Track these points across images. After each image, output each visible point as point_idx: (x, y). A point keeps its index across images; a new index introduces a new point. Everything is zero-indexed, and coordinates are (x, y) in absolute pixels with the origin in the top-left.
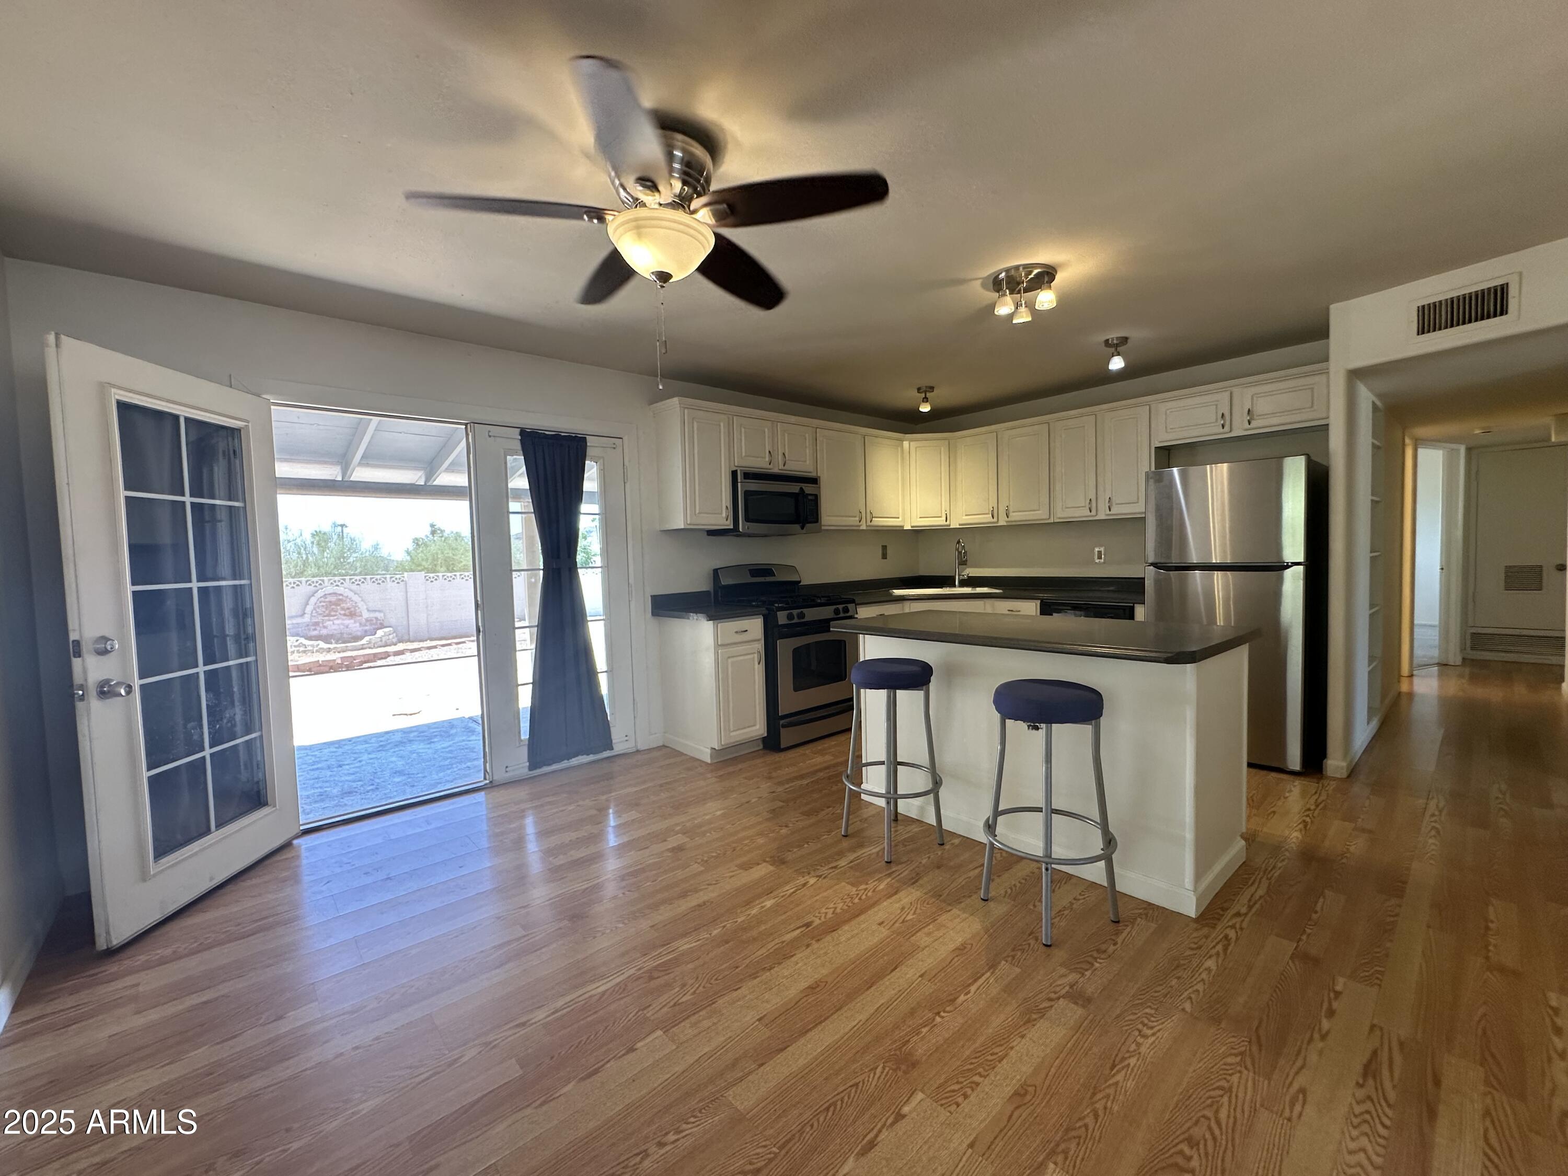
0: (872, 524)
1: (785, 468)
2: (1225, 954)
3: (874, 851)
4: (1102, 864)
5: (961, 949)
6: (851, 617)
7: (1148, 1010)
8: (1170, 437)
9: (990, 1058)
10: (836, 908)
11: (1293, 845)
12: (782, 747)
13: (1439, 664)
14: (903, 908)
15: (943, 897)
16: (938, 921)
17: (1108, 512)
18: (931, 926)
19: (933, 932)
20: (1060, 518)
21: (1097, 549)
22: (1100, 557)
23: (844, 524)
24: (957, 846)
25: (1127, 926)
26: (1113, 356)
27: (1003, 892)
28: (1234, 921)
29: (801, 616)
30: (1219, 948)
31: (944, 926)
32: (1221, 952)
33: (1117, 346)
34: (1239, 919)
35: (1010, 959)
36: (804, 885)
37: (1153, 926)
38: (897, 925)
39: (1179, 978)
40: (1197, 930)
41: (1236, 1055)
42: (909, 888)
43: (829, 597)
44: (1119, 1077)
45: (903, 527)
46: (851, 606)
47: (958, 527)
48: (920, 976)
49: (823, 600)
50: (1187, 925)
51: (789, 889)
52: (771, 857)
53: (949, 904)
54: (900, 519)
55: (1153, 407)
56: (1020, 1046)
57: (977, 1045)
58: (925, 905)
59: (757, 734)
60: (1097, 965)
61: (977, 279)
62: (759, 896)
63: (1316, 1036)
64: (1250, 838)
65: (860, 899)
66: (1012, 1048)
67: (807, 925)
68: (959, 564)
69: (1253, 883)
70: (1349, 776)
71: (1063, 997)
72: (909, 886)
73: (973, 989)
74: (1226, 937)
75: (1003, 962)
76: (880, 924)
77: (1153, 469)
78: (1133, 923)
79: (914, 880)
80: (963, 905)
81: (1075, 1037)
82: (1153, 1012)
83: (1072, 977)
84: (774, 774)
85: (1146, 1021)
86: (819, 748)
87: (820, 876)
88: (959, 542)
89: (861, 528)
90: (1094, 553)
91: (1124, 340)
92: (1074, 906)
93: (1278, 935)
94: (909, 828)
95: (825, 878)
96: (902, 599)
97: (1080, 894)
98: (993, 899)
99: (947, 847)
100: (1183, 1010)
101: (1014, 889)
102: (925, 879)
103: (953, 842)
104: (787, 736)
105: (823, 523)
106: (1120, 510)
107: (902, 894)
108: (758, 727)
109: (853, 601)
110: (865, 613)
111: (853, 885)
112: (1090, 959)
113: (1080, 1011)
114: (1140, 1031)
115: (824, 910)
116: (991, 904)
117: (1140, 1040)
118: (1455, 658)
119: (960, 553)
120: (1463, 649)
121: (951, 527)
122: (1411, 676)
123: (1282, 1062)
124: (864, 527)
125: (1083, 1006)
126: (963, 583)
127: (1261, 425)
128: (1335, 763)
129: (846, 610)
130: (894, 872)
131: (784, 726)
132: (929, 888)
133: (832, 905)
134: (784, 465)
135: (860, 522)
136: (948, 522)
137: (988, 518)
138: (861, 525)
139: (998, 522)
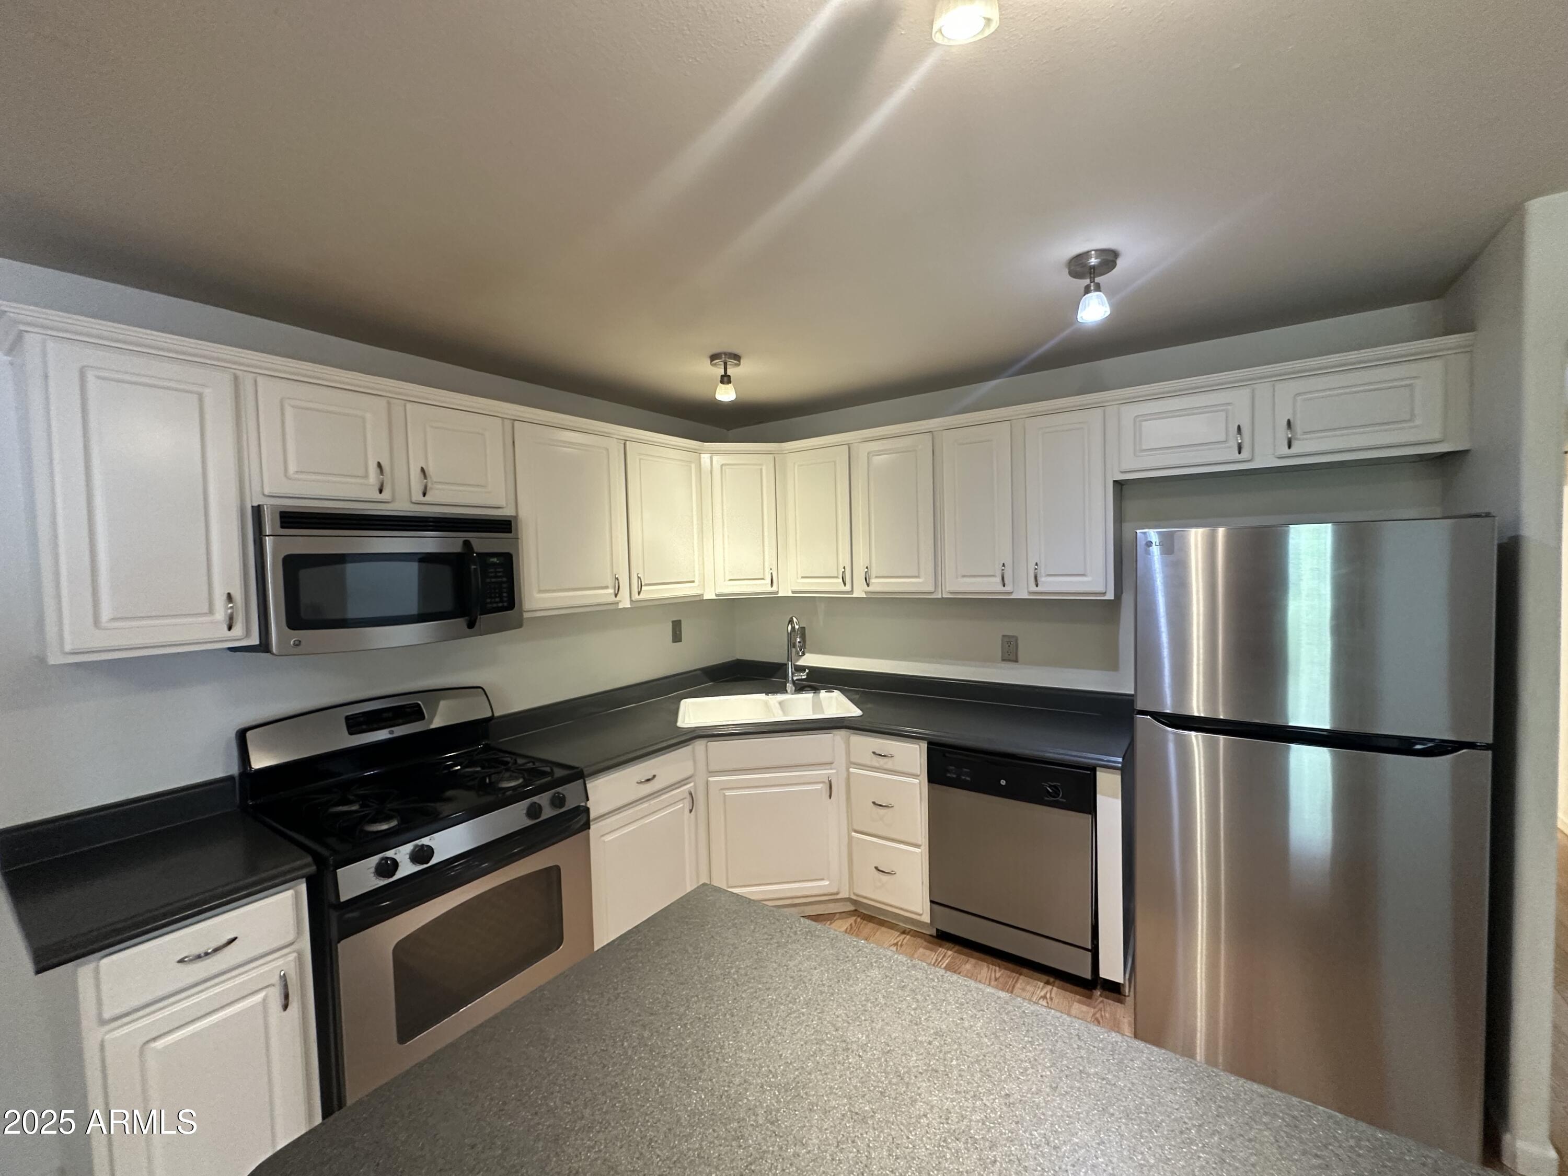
0: (641, 597)
1: (428, 499)
6: (574, 813)
8: (1141, 462)
17: (1033, 588)
20: (953, 592)
23: (581, 602)
26: (1089, 293)
29: (420, 855)
33: (1094, 271)
45: (703, 596)
46: (571, 788)
47: (790, 596)
54: (697, 585)
55: (1113, 407)
89: (617, 606)
91: (1110, 258)
96: (692, 737)
105: (527, 607)
106: (1052, 586)
109: (578, 775)
110: (606, 790)
121: (780, 594)
124: (625, 603)
126: (800, 686)
129: (559, 801)
134: (424, 495)
135: (616, 595)
136: (774, 589)
137: (835, 585)
138: (620, 601)
139: (852, 592)
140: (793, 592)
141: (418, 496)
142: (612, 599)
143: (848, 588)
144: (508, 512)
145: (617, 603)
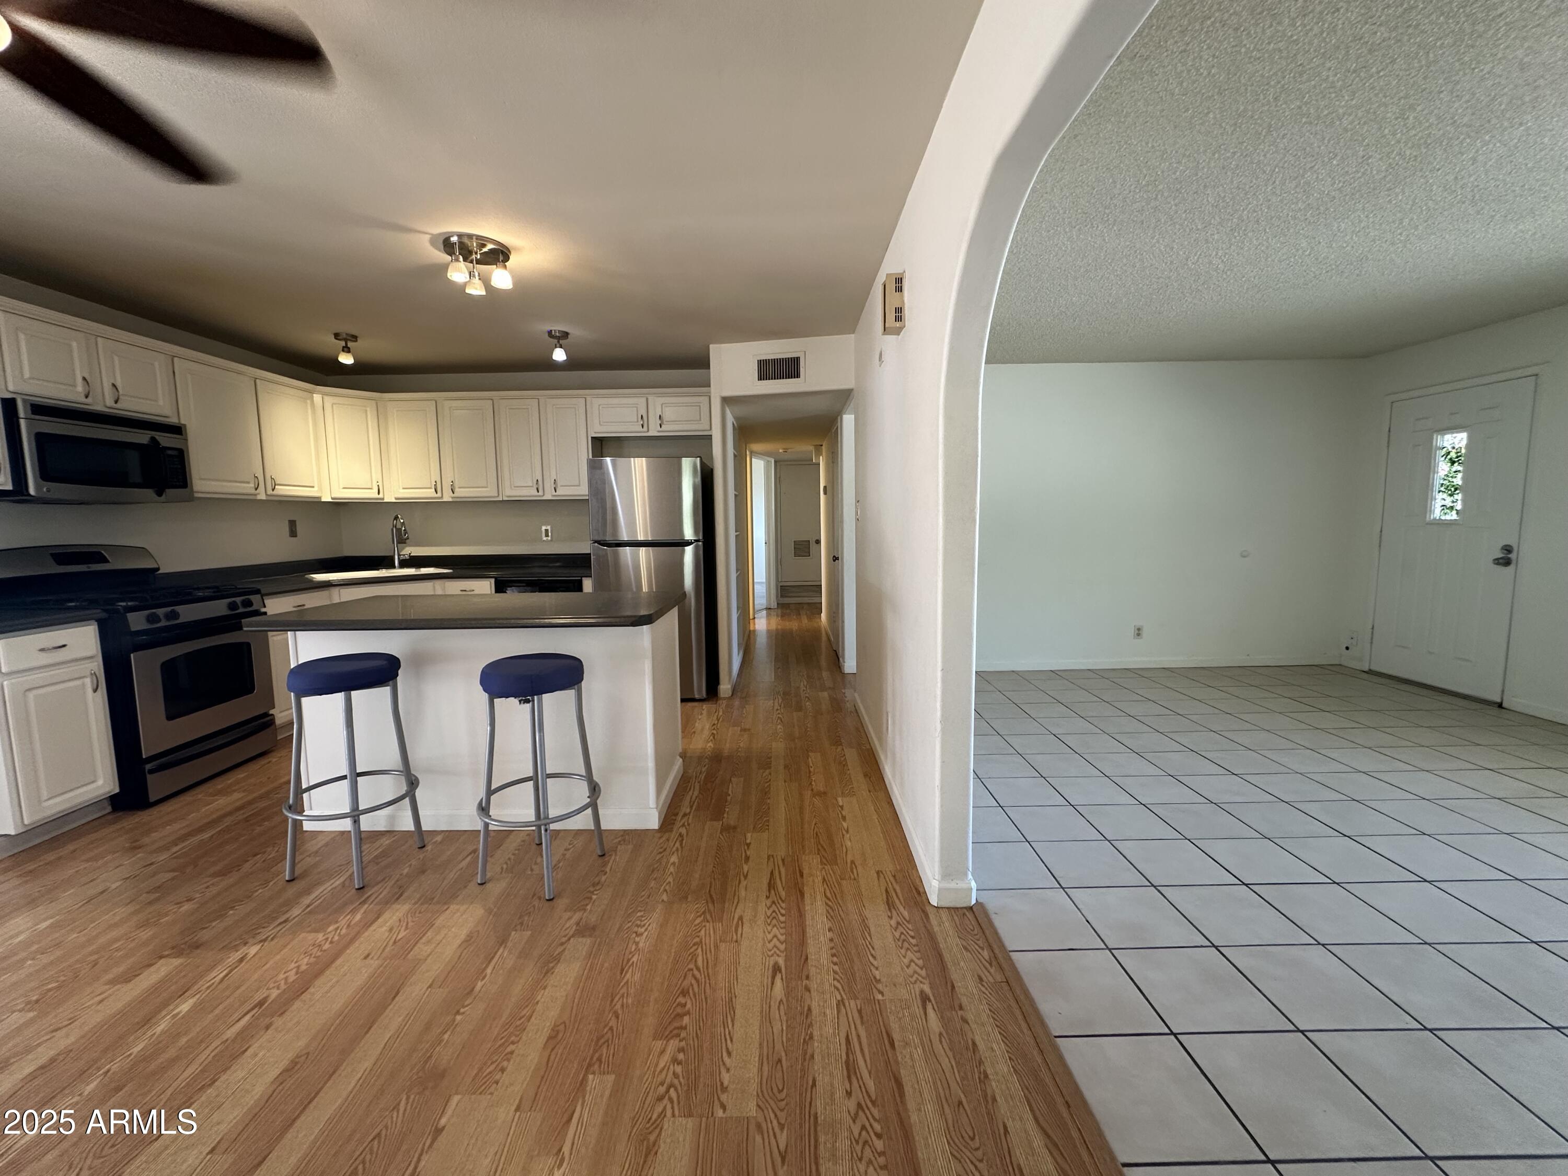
0: (275, 492)
1: (118, 406)
2: (682, 847)
3: (338, 883)
4: (589, 811)
5: (468, 940)
6: (257, 613)
7: (639, 914)
8: (604, 429)
9: (518, 1023)
10: (298, 967)
11: (709, 753)
12: (152, 799)
13: (767, 609)
14: (391, 930)
15: (435, 900)
16: (436, 925)
17: (554, 493)
18: (429, 933)
19: (432, 938)
20: (508, 497)
21: (544, 528)
22: (547, 535)
23: (231, 491)
24: (440, 843)
25: (611, 855)
26: (556, 347)
27: (499, 869)
28: (683, 821)
29: (174, 615)
30: (678, 844)
31: (444, 926)
32: (679, 847)
33: (559, 338)
34: (685, 819)
35: (519, 927)
36: (241, 960)
37: (630, 847)
38: (388, 949)
39: (655, 879)
40: (660, 838)
41: (700, 916)
42: (394, 906)
43: (217, 587)
44: (628, 976)
45: (320, 498)
46: (255, 598)
47: (394, 501)
48: (428, 988)
49: (207, 593)
50: (654, 836)
51: (217, 974)
52: (173, 948)
53: (445, 903)
54: (316, 489)
55: (588, 399)
56: (543, 997)
57: (503, 1019)
58: (417, 915)
59: (101, 792)
60: (594, 897)
61: (426, 233)
62: (165, 1004)
63: (742, 878)
64: (683, 755)
65: (331, 942)
66: (537, 1003)
67: (261, 1004)
68: (398, 543)
69: (690, 789)
70: (732, 695)
71: (573, 936)
72: (394, 903)
73: (489, 971)
74: (681, 835)
75: (513, 933)
76: (366, 958)
77: (591, 457)
78: (615, 851)
79: (398, 896)
80: (460, 898)
81: (589, 965)
82: (642, 913)
83: (577, 917)
84: (146, 840)
85: (638, 922)
86: (219, 787)
87: (265, 940)
88: (396, 518)
89: (259, 497)
90: (541, 532)
91: (565, 335)
92: (567, 856)
93: (711, 820)
94: (378, 844)
95: (272, 939)
96: (328, 585)
97: (570, 844)
98: (490, 880)
99: (429, 848)
100: (663, 901)
101: (509, 862)
102: (412, 889)
103: (434, 840)
104: (156, 785)
105: (195, 489)
106: (564, 492)
107: (387, 915)
108: (100, 782)
109: (258, 592)
110: (276, 606)
111: (316, 931)
112: (589, 895)
113: (588, 941)
114: (636, 933)
115: (282, 976)
116: (488, 886)
117: (637, 939)
118: (774, 605)
119: (399, 530)
120: (777, 597)
121: (386, 500)
122: (754, 618)
123: (727, 905)
124: (262, 497)
125: (590, 936)
126: (404, 564)
127: (670, 429)
128: (725, 688)
129: (249, 603)
130: (370, 896)
131: (151, 772)
132: (418, 896)
133: (293, 965)
134: (116, 402)
135: (256, 489)
136: (381, 496)
137: (430, 493)
138: (259, 494)
139: (442, 497)
140: (396, 499)
141: (110, 402)
142: (253, 491)
143: (439, 495)
144: (173, 420)
145: (256, 495)
